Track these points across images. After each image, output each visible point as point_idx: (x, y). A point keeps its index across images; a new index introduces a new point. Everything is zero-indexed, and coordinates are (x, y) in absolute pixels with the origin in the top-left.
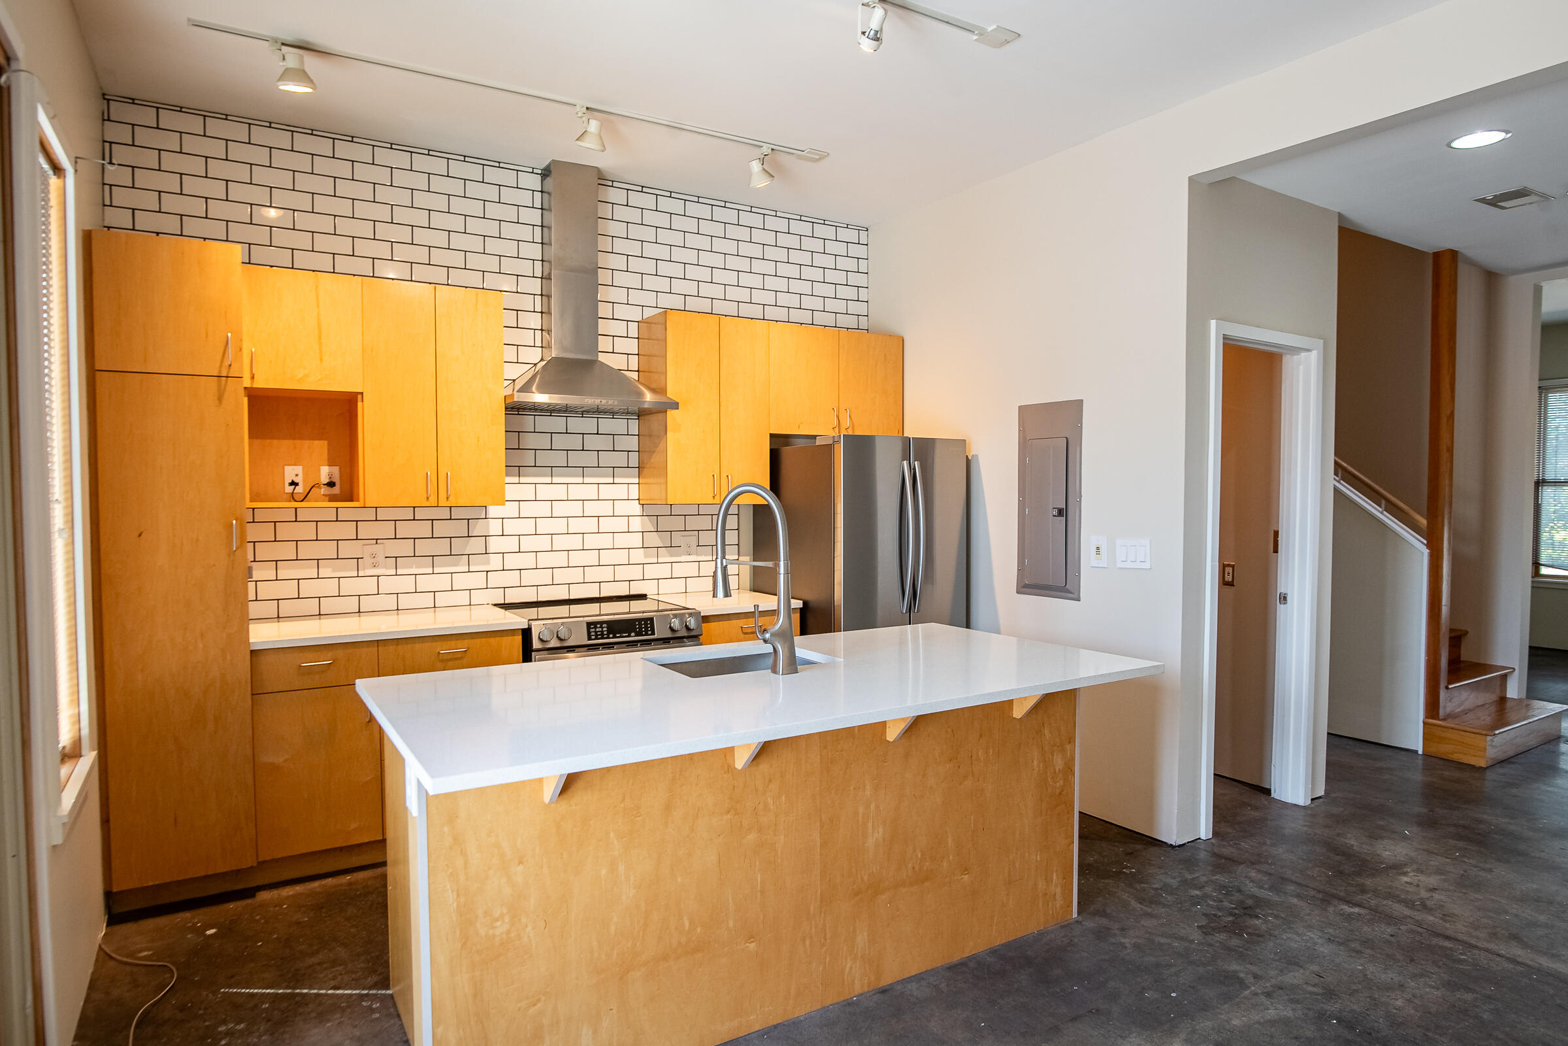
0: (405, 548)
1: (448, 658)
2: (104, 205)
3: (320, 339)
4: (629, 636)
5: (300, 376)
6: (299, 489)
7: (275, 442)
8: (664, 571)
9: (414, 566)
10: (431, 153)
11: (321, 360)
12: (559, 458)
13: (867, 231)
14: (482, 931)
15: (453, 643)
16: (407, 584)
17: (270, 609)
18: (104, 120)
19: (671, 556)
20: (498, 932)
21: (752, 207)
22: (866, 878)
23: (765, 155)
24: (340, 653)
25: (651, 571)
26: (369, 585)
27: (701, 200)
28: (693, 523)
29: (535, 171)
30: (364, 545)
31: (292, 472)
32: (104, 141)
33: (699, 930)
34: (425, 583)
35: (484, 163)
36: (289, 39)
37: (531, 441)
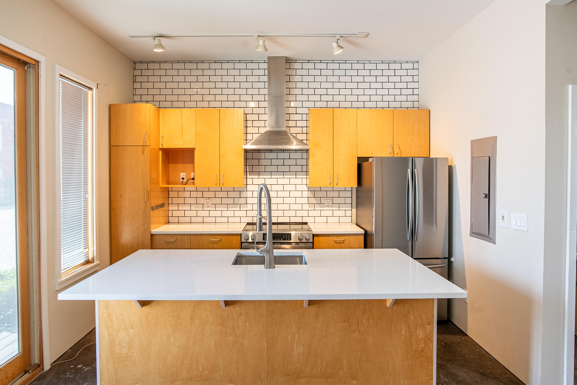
0: (218, 201)
1: (214, 242)
2: (134, 95)
3: (182, 131)
4: (280, 240)
5: (176, 143)
6: (185, 180)
7: (178, 165)
8: (317, 213)
9: (221, 207)
10: (228, 62)
11: (182, 138)
12: (274, 169)
13: (418, 63)
14: (118, 351)
15: (216, 237)
16: (218, 214)
17: (176, 220)
18: (134, 69)
19: (320, 207)
20: (124, 352)
21: (358, 61)
22: (293, 369)
23: (338, 39)
24: (178, 237)
25: (311, 213)
26: (206, 213)
27: (334, 62)
28: (330, 194)
29: (265, 62)
30: (205, 200)
31: (182, 175)
32: (134, 76)
33: (206, 372)
34: (225, 214)
35: (246, 62)
36: (156, 35)
37: (263, 162)
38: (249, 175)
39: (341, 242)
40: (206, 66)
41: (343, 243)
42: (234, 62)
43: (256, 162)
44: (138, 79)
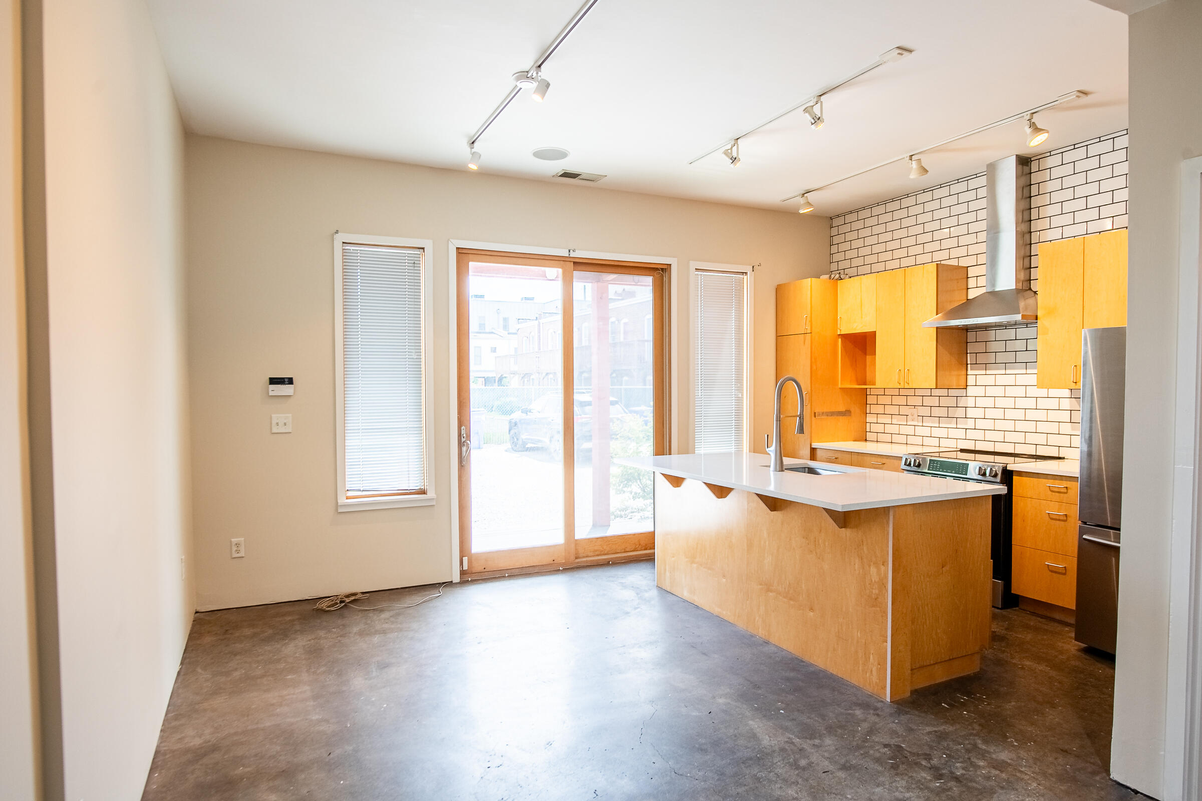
0: (925, 411)
3: (861, 308)
4: (951, 472)
5: (855, 327)
9: (931, 422)
11: (861, 319)
12: (1010, 358)
16: (927, 431)
17: (875, 437)
18: (831, 228)
23: (1029, 120)
30: (909, 409)
32: (830, 238)
34: (936, 432)
37: (993, 346)
38: (971, 370)
39: (1062, 490)
40: (910, 201)
41: (1066, 493)
42: (948, 184)
43: (980, 347)
44: (836, 240)
